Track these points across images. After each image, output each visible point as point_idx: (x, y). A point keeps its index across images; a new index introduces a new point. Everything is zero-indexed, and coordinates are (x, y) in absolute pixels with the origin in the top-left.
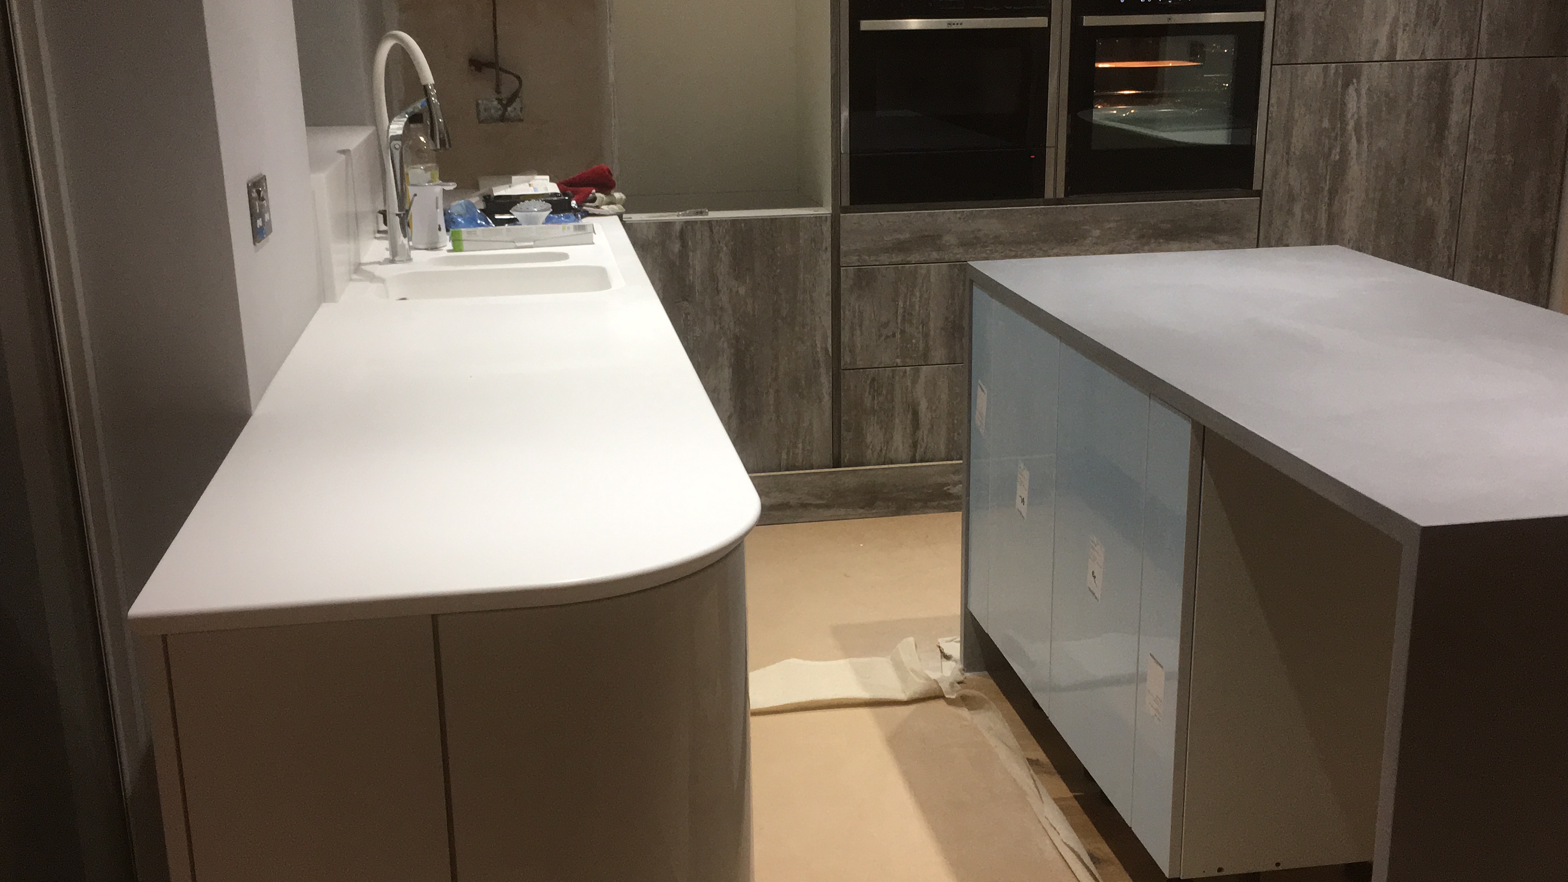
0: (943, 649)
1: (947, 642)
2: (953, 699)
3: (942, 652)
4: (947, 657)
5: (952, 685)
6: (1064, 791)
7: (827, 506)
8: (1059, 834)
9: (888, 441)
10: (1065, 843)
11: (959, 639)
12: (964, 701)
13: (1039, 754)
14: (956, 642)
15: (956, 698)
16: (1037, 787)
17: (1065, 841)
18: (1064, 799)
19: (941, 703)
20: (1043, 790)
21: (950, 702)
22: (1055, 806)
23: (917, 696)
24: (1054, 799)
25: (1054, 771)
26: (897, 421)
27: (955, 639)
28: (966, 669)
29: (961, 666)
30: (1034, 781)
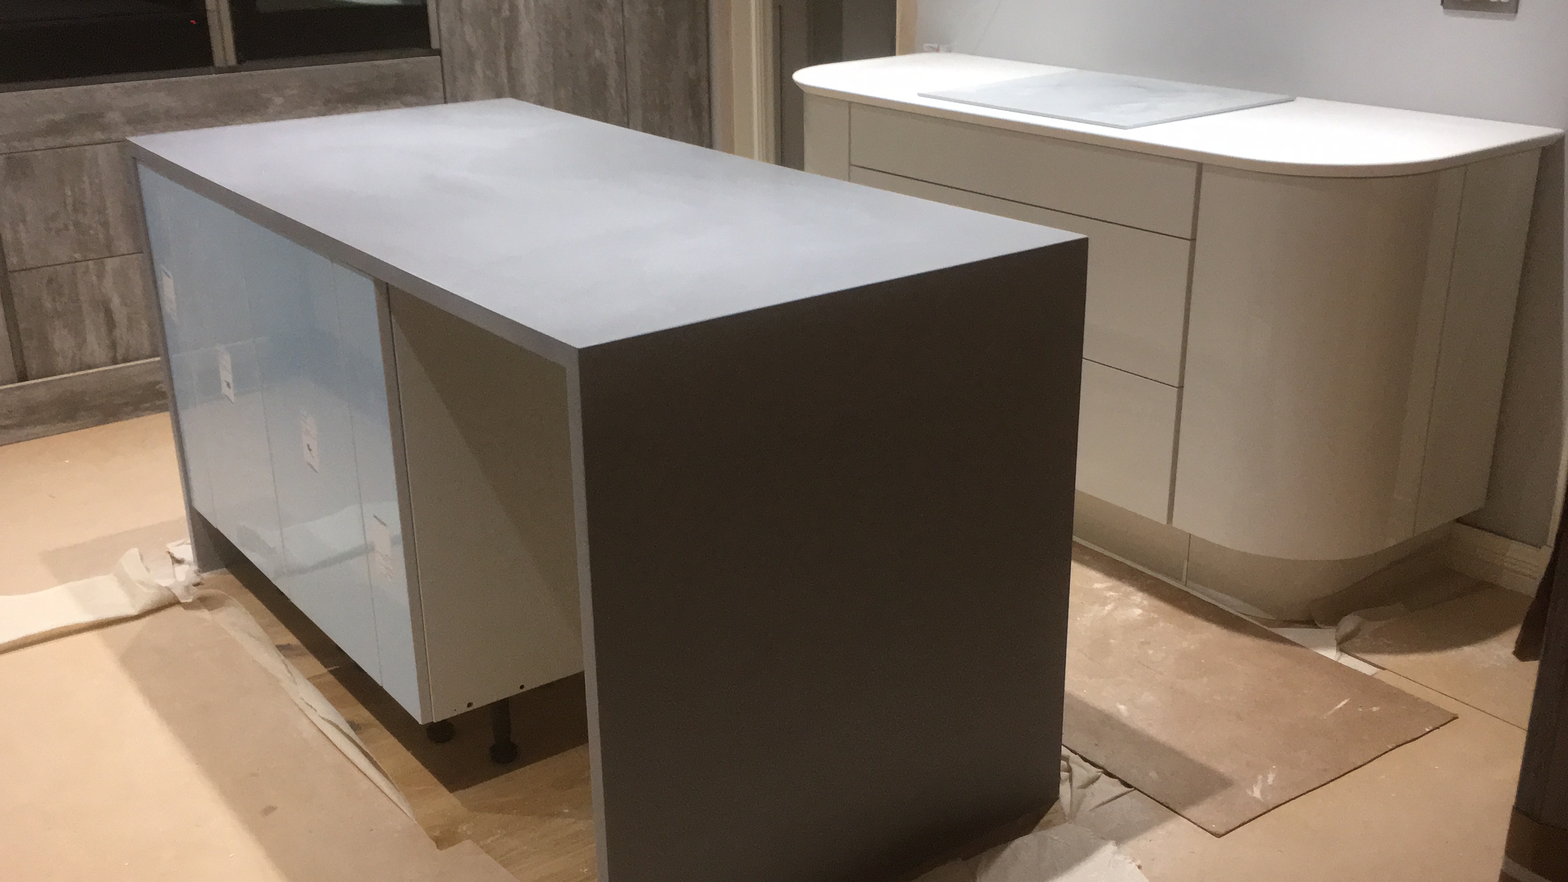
0: (173, 554)
1: (178, 545)
2: (190, 603)
3: (173, 557)
4: (179, 562)
5: (187, 588)
6: (319, 668)
7: (20, 425)
8: (316, 711)
9: (81, 344)
10: (323, 718)
11: (189, 541)
12: (203, 602)
13: (290, 639)
14: (187, 544)
15: (193, 602)
16: (289, 671)
17: (323, 716)
18: (320, 676)
19: (177, 610)
20: (295, 671)
21: (187, 606)
22: (309, 684)
23: (148, 608)
24: (308, 679)
25: (308, 652)
26: (87, 322)
27: (185, 541)
28: (201, 570)
29: (195, 568)
30: (286, 665)
